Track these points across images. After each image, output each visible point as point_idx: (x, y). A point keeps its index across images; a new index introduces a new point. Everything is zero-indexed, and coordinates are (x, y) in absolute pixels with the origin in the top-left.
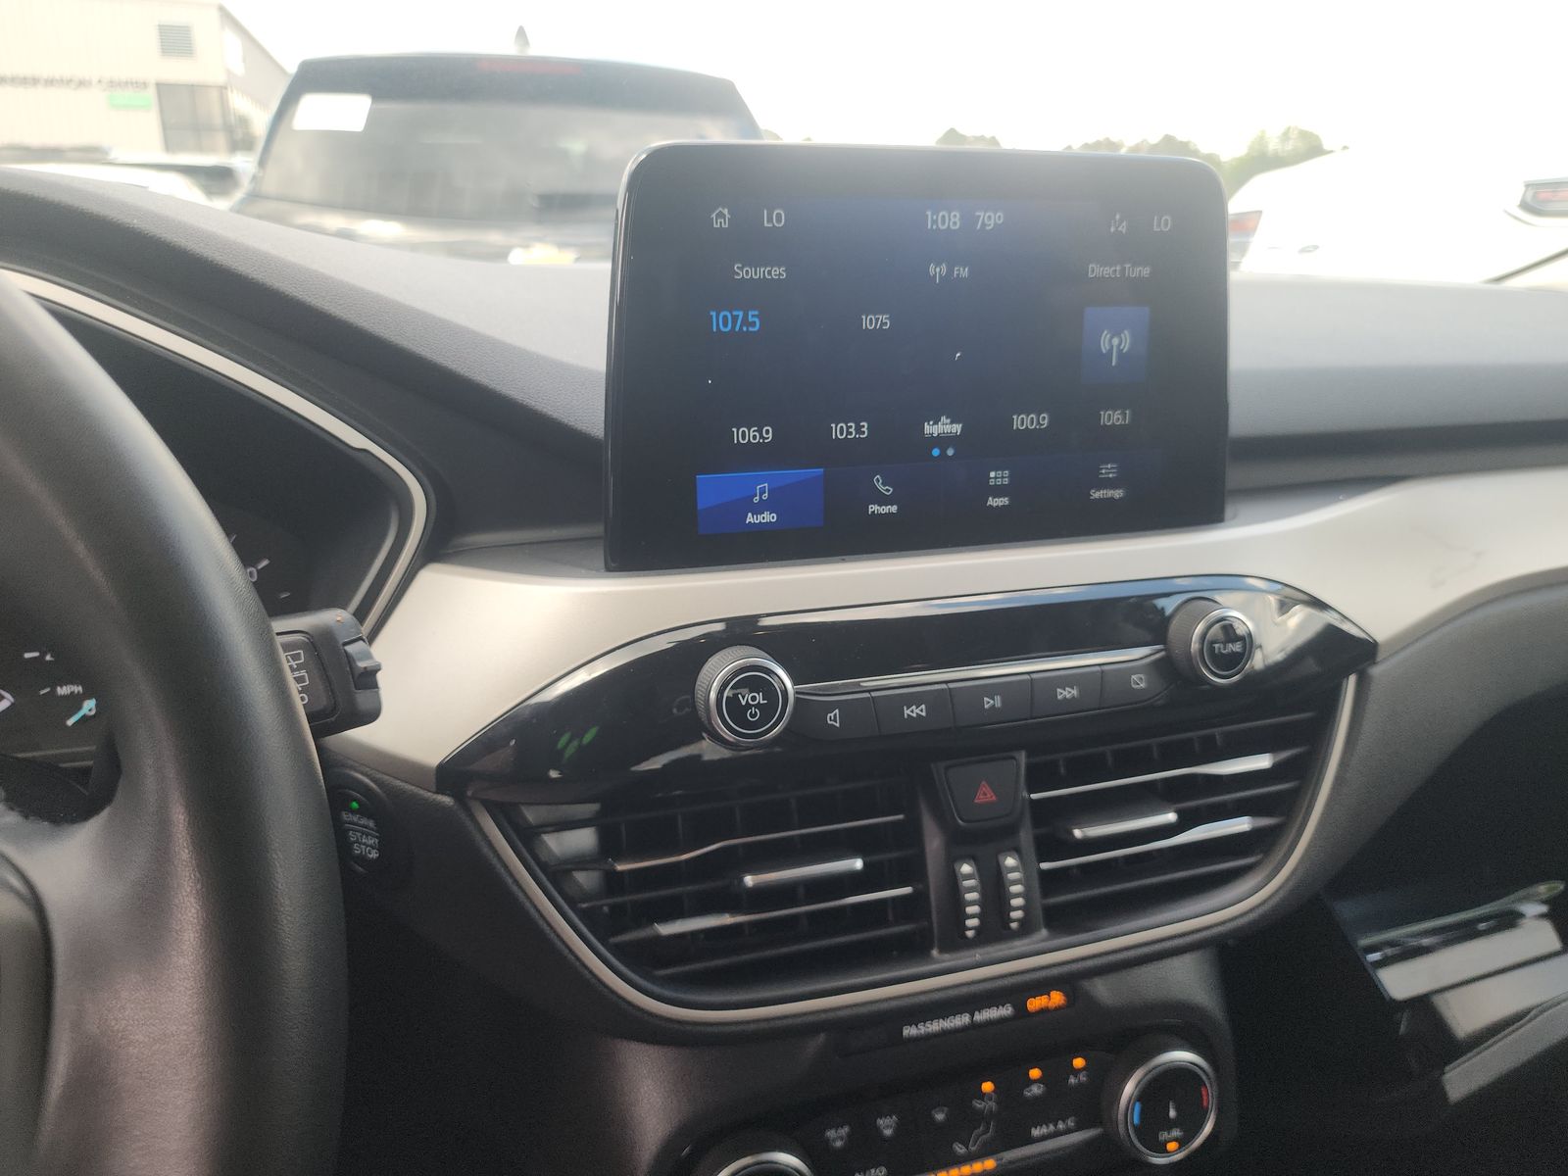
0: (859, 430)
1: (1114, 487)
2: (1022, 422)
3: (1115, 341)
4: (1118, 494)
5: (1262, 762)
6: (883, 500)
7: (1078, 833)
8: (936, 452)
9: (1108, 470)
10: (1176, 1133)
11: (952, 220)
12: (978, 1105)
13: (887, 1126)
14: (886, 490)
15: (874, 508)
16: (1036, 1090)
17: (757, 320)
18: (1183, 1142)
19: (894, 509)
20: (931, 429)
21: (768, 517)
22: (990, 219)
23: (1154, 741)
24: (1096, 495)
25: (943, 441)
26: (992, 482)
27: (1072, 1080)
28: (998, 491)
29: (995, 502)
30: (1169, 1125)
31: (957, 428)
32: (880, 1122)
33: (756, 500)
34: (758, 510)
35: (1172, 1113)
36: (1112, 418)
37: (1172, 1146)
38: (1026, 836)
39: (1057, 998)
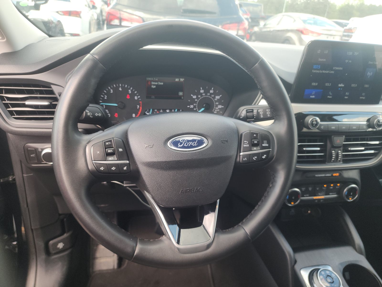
0: (329, 85)
1: (364, 97)
2: (353, 85)
3: (370, 74)
4: (364, 98)
5: (377, 142)
6: (330, 96)
7: (349, 149)
8: (339, 89)
9: (363, 94)
10: (351, 197)
11: (350, 53)
12: (323, 188)
13: (310, 189)
14: (331, 94)
15: (328, 97)
16: (331, 188)
17: (320, 67)
18: (352, 199)
19: (331, 97)
20: (340, 85)
21: (313, 97)
22: (356, 54)
23: (360, 137)
24: (361, 98)
25: (341, 87)
26: (346, 94)
27: (337, 187)
28: (347, 96)
29: (346, 97)
30: (351, 195)
31: (343, 86)
32: (309, 188)
33: (312, 94)
34: (312, 95)
35: (351, 194)
36: (367, 86)
37: (350, 199)
38: (341, 149)
39: (337, 174)
